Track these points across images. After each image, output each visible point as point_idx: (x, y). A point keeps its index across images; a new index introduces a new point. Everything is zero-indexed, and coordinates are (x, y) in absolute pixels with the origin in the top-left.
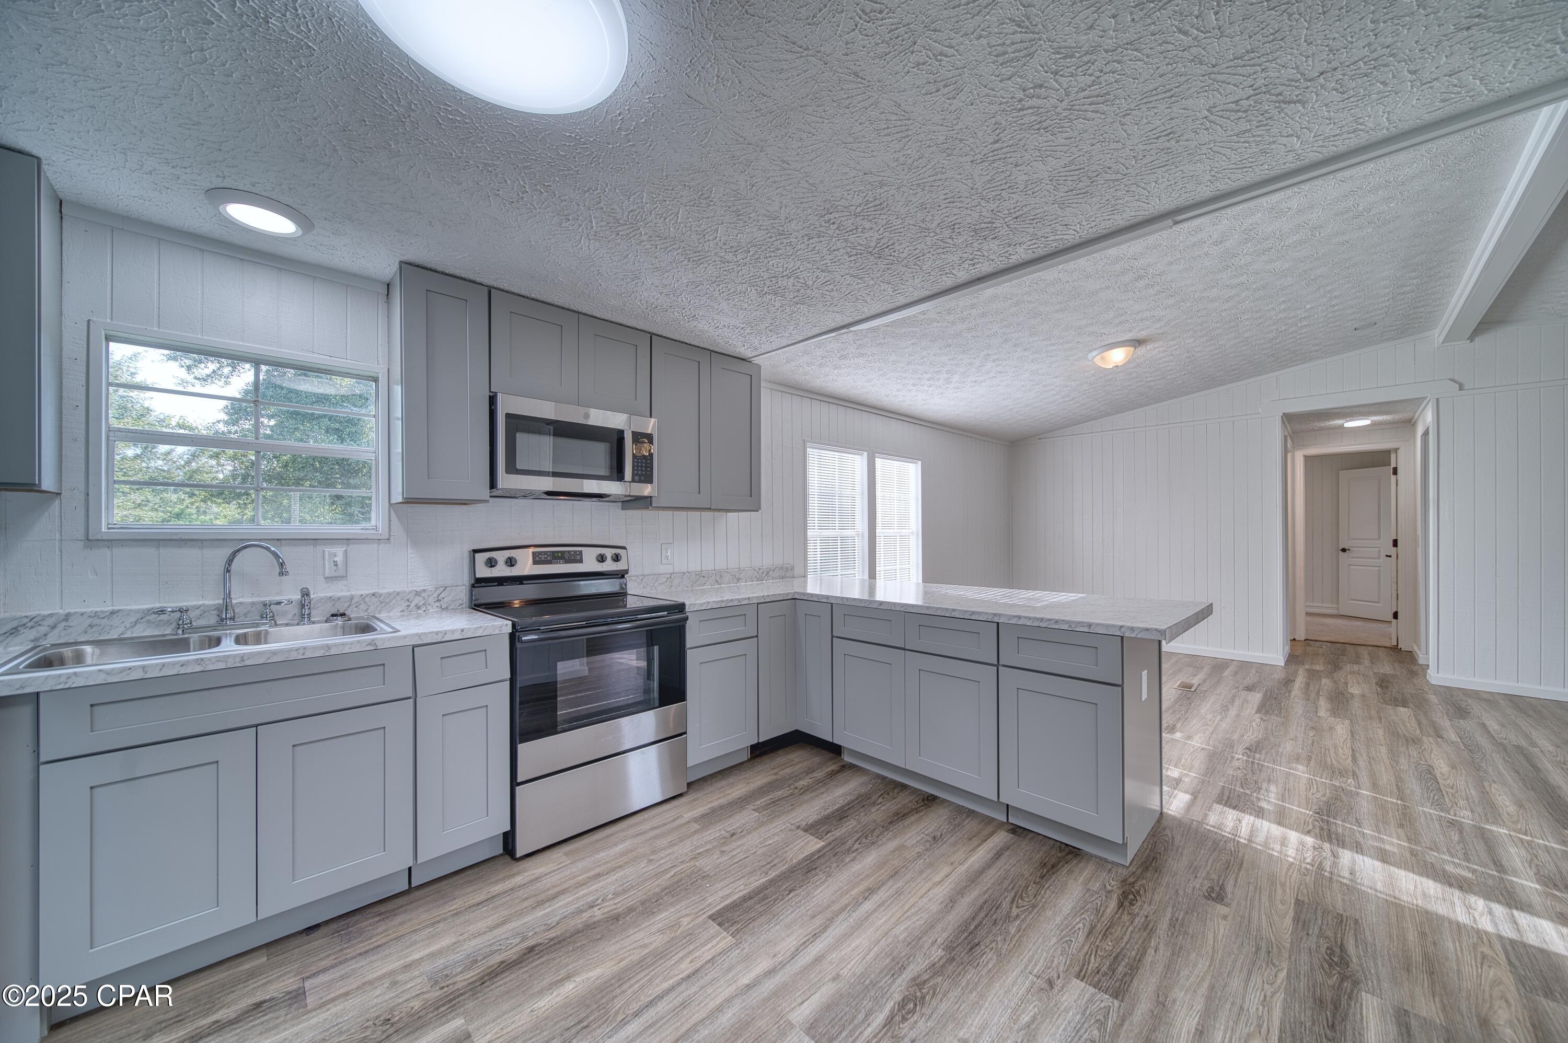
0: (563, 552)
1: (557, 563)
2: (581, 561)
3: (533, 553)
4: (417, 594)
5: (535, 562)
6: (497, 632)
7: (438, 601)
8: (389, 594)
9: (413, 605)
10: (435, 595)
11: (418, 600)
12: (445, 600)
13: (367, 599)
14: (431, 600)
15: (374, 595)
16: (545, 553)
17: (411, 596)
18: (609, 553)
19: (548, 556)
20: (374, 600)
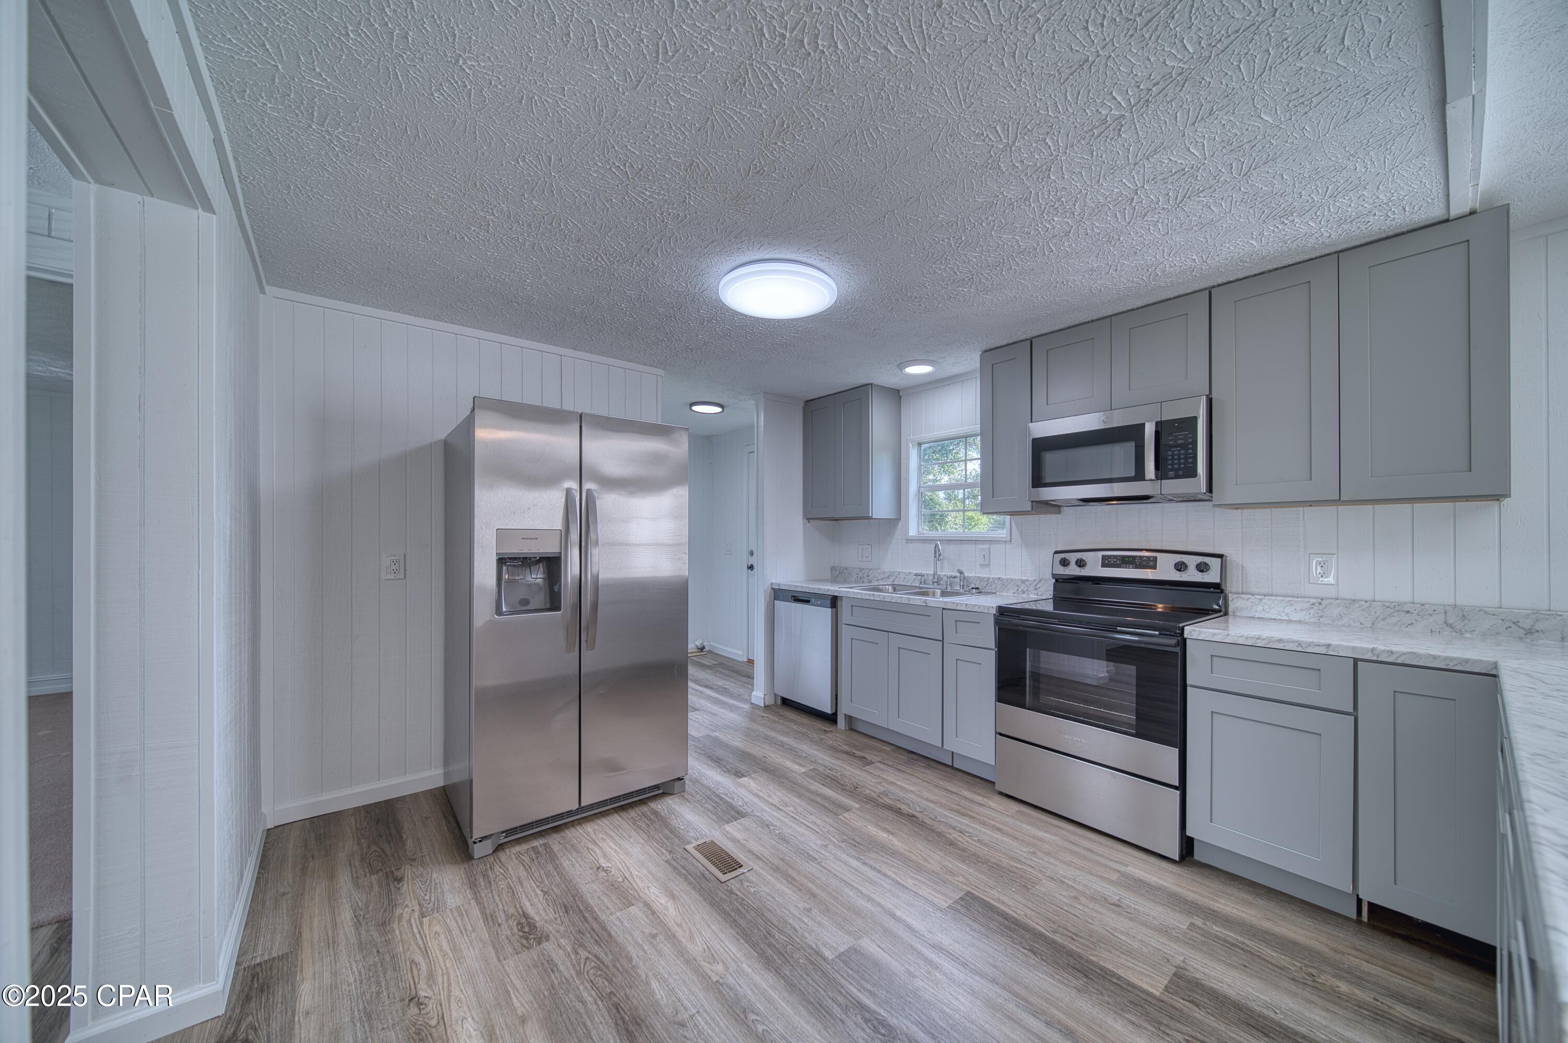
0: (1134, 557)
1: (1126, 567)
2: (1154, 567)
3: (1103, 556)
4: (1023, 582)
5: (1103, 565)
6: (986, 611)
7: (1036, 589)
8: (1007, 579)
9: (1020, 589)
10: (1034, 584)
11: (1023, 587)
12: (1040, 589)
13: (996, 581)
14: (1032, 588)
15: (999, 579)
16: (1115, 557)
17: (1019, 583)
18: (1192, 561)
19: (1118, 560)
20: (1000, 582)
